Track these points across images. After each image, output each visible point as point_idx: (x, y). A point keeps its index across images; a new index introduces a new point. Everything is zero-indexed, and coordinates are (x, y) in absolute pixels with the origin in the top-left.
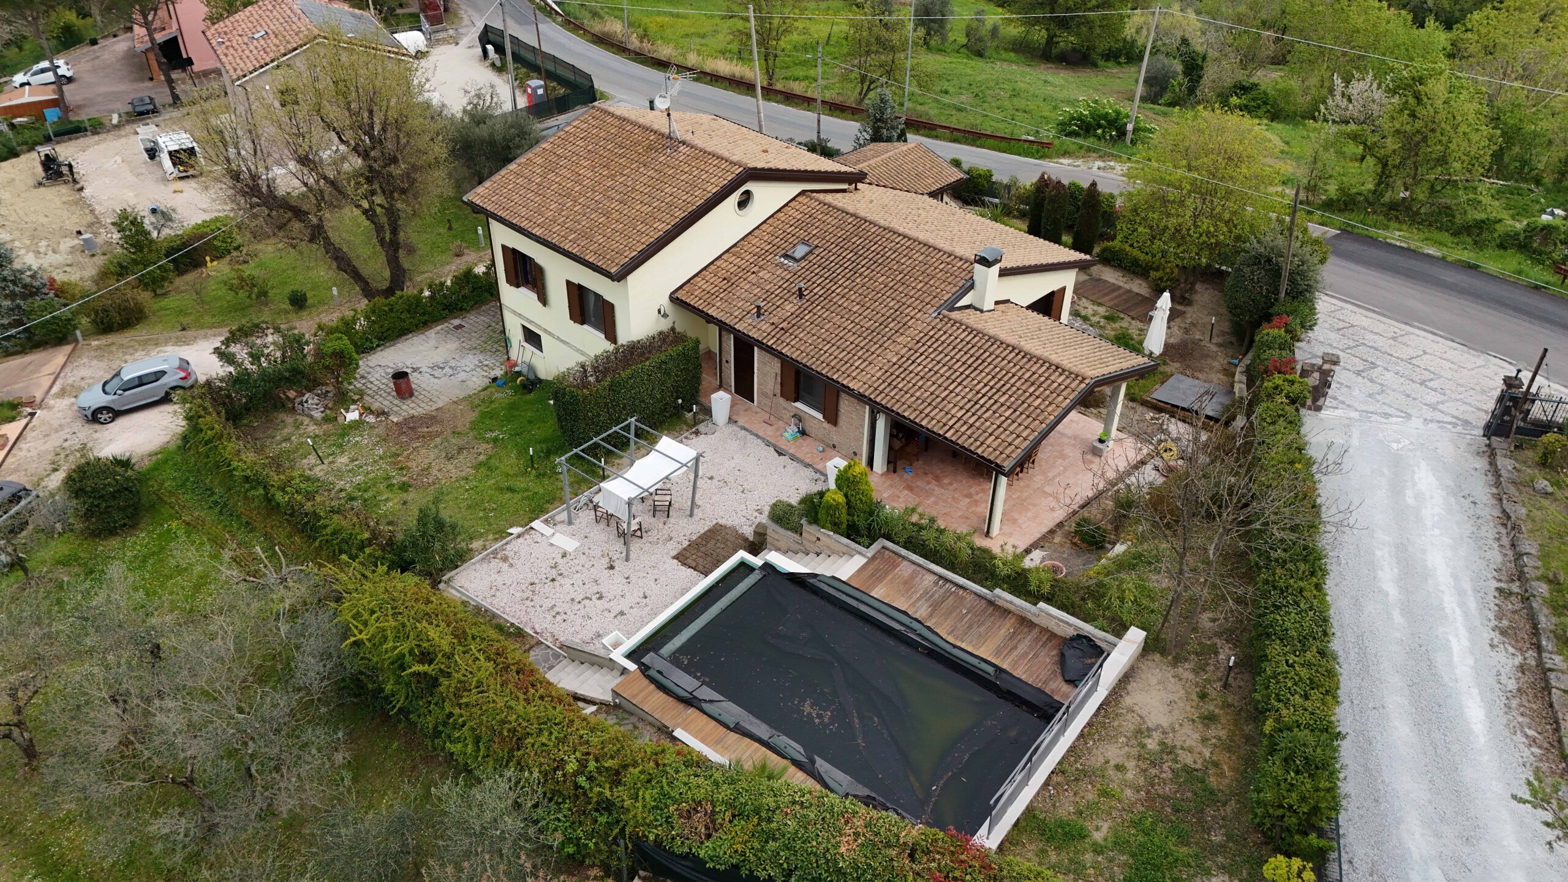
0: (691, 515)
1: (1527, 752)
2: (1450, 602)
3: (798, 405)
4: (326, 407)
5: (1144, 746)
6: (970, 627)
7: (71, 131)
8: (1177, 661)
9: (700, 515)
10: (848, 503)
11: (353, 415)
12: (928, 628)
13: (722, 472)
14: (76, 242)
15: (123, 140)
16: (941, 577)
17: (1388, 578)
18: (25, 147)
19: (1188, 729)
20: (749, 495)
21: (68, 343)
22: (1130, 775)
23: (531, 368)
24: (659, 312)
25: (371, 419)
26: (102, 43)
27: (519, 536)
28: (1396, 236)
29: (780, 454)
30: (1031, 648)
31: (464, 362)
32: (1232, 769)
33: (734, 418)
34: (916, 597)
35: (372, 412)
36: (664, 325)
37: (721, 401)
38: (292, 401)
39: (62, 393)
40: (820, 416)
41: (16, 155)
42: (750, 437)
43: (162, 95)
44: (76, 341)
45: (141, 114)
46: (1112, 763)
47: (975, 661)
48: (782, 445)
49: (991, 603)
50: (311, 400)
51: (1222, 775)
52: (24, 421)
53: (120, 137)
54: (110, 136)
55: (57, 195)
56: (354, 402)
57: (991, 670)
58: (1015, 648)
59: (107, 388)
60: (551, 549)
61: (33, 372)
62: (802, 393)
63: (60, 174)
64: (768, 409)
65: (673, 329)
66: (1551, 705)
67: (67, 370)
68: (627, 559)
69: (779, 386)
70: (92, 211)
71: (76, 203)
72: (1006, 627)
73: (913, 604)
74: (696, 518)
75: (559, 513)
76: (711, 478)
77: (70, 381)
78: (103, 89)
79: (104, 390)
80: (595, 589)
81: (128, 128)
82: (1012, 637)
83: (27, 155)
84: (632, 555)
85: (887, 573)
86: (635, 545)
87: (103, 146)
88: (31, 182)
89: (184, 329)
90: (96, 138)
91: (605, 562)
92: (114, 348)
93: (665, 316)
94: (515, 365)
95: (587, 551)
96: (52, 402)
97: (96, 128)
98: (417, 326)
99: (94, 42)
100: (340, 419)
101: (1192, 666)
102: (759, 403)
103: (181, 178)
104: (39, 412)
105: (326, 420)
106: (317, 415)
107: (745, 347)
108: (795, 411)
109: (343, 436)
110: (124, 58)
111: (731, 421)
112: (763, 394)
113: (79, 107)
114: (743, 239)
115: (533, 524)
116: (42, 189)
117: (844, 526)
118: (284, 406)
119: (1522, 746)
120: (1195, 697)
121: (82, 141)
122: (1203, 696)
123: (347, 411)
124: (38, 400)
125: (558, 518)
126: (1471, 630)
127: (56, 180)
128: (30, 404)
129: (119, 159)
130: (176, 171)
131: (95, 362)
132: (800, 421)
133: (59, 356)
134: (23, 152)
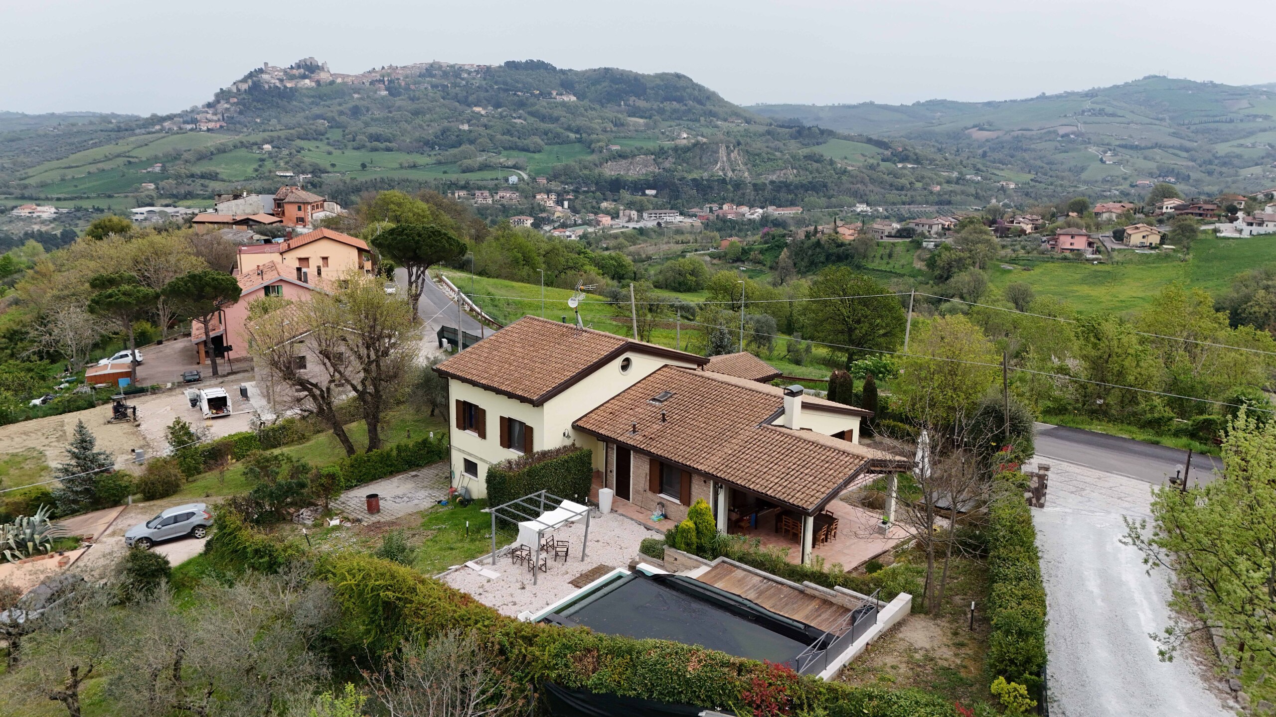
0: (583, 560)
1: (1196, 668)
2: (1138, 597)
3: (662, 495)
4: (316, 519)
5: (912, 657)
6: (786, 604)
7: (136, 391)
8: (937, 616)
9: (589, 560)
10: (697, 529)
11: (335, 522)
12: (756, 604)
13: (606, 538)
14: (130, 456)
15: (174, 398)
16: (765, 578)
17: (1093, 585)
18: (100, 402)
19: (944, 649)
20: (626, 551)
21: (121, 505)
22: (901, 671)
23: (467, 490)
24: (564, 434)
25: (349, 525)
26: (165, 343)
27: (456, 570)
28: (1097, 428)
29: (648, 529)
30: (831, 616)
31: (417, 494)
32: (975, 669)
33: (615, 509)
34: (746, 588)
35: (349, 520)
36: (568, 442)
37: (606, 495)
38: (292, 515)
39: (113, 534)
40: (678, 502)
41: (94, 406)
42: (626, 519)
43: (206, 372)
44: (127, 504)
45: (190, 381)
46: (889, 665)
47: (791, 622)
48: (650, 524)
49: (802, 592)
50: (305, 512)
51: (970, 672)
52: (82, 550)
53: (170, 396)
54: (163, 396)
55: (121, 429)
56: (337, 515)
57: (802, 626)
58: (820, 615)
59: (150, 525)
60: (480, 578)
61: (92, 523)
62: (665, 487)
63: (125, 415)
64: (640, 504)
65: (573, 444)
66: (1214, 645)
67: (119, 521)
68: (535, 583)
69: (648, 484)
70: (144, 438)
71: (133, 434)
72: (814, 605)
73: (745, 592)
74: (585, 562)
75: (486, 558)
76: (598, 541)
77: (120, 527)
78: (163, 369)
79: (147, 526)
80: (511, 599)
81: (178, 391)
82: (817, 610)
83: (102, 407)
84: (539, 582)
85: (725, 575)
86: (541, 576)
87: (158, 401)
88: (102, 421)
89: (208, 496)
90: (154, 396)
91: (519, 585)
92: (155, 508)
93: (568, 437)
94: (455, 491)
95: (505, 579)
96: (105, 539)
97: (155, 390)
98: (385, 474)
99: (160, 343)
100: (325, 524)
101: (947, 619)
102: (633, 499)
103: (213, 418)
104: (94, 545)
105: (315, 526)
106: (309, 523)
107: (624, 452)
108: (659, 501)
109: (327, 534)
110: (180, 352)
111: (612, 510)
112: (637, 492)
113: (144, 379)
114: (624, 392)
115: (467, 564)
116: (110, 425)
117: (694, 547)
118: (284, 519)
119: (1192, 665)
120: (949, 634)
121: (143, 399)
122: (956, 634)
123: (331, 520)
124: (95, 537)
125: (485, 561)
126: (1154, 610)
127: (121, 419)
128: (89, 539)
129: (169, 408)
130: (210, 413)
131: (139, 516)
132: (663, 506)
133: (114, 513)
134: (99, 405)
